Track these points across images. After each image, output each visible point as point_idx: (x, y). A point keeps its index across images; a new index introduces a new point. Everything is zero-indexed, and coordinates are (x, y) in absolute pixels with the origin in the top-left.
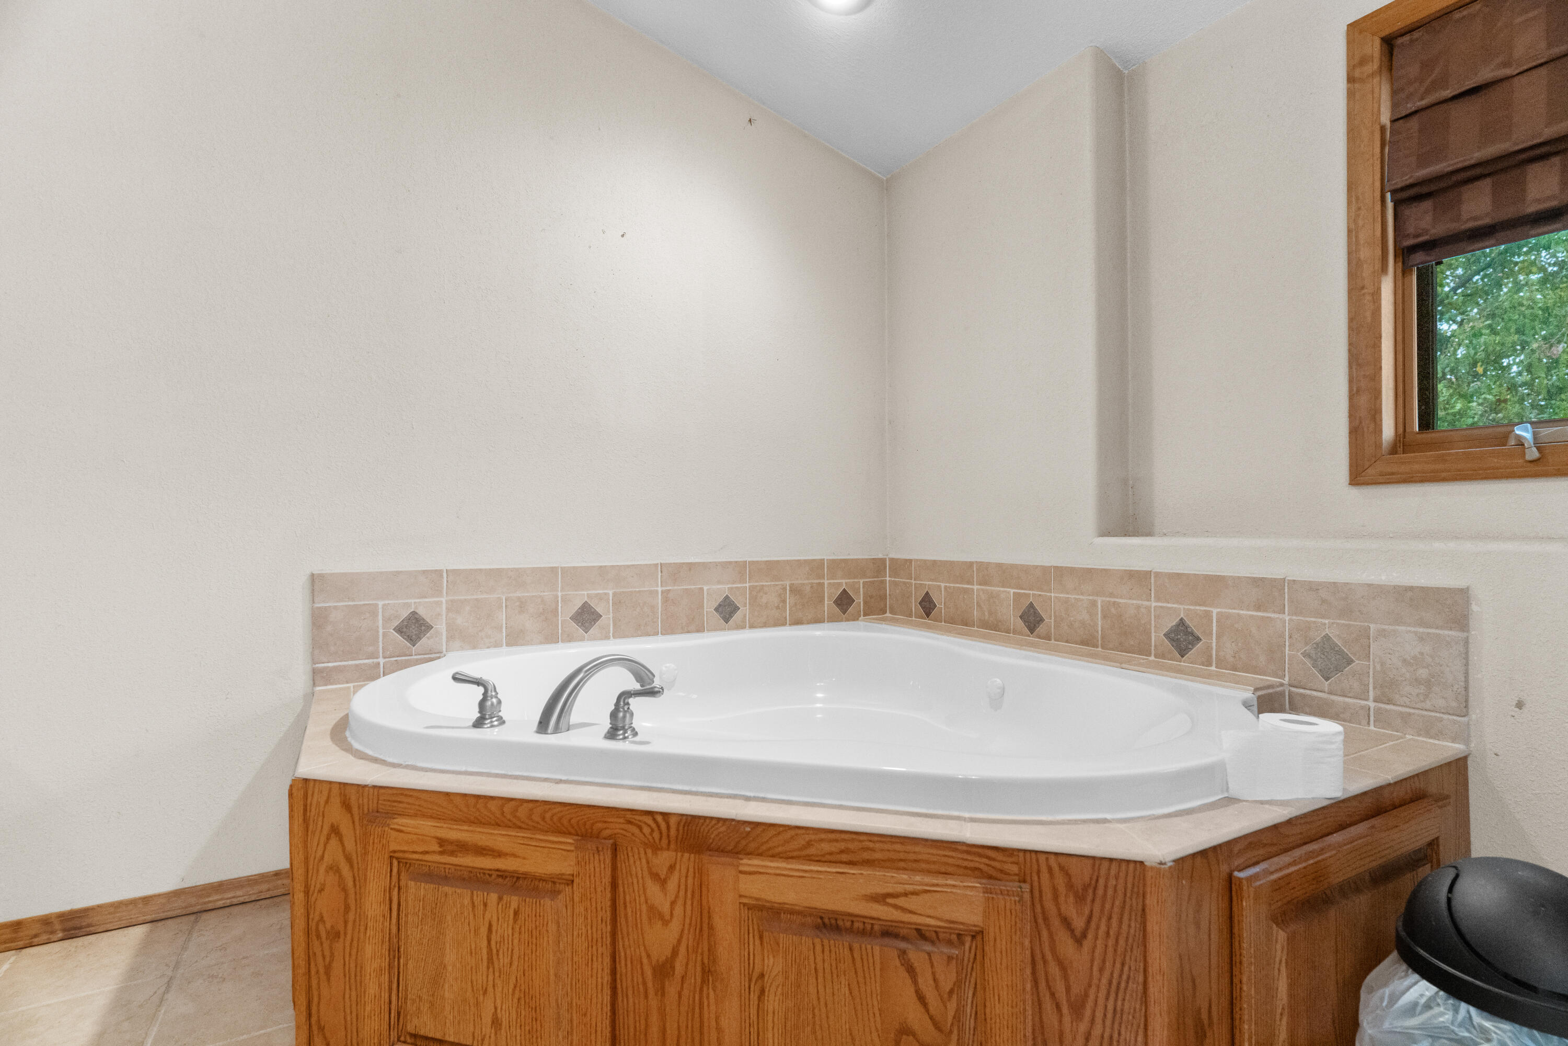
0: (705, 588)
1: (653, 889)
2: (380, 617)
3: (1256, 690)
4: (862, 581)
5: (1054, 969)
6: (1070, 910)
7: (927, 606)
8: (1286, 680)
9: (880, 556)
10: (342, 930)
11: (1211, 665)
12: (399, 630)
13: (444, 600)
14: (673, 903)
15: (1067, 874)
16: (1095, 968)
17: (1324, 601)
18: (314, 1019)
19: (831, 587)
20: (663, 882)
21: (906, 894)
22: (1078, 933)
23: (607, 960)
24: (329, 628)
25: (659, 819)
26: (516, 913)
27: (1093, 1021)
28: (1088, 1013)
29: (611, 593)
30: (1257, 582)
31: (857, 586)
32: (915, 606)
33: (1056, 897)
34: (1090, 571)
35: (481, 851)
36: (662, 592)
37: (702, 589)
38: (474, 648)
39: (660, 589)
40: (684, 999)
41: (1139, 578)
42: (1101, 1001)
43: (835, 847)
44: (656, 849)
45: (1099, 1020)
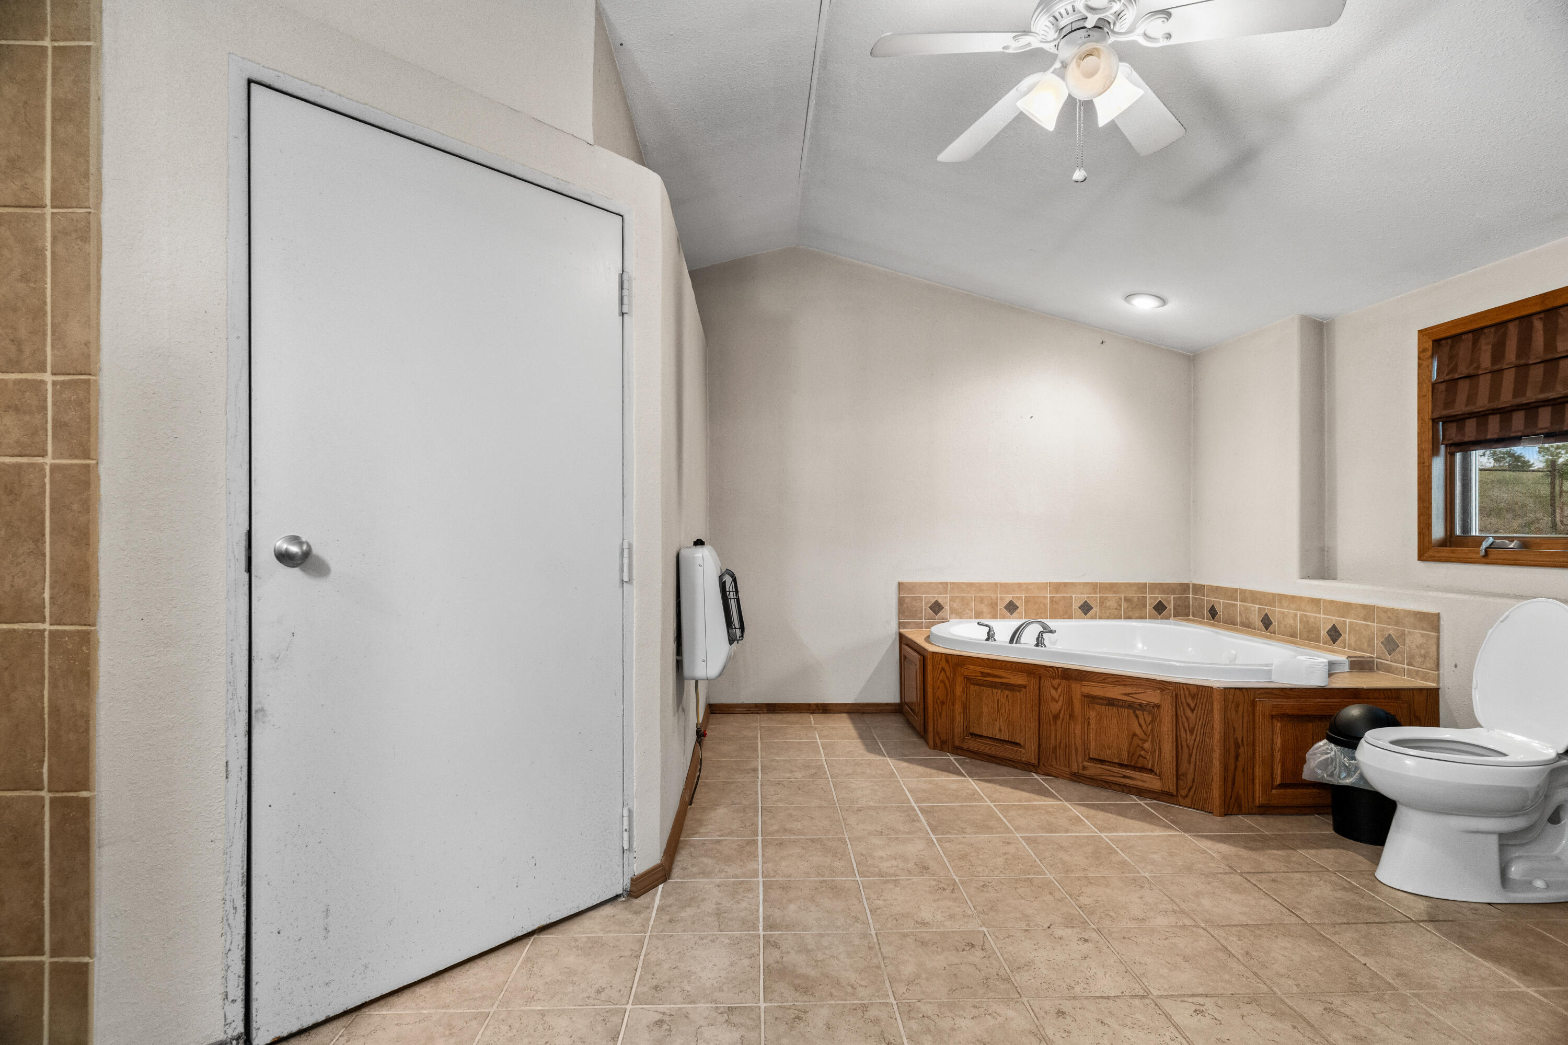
0: (1074, 596)
1: (1053, 692)
2: (924, 602)
3: (1349, 657)
4: (1172, 596)
5: (1184, 719)
6: (1190, 701)
7: (1213, 613)
8: (1375, 656)
9: (1186, 582)
10: (945, 701)
11: (1345, 648)
12: (931, 608)
13: (948, 596)
14: (1060, 696)
15: (1189, 690)
16: (1198, 719)
17: (1389, 618)
18: (935, 730)
19: (1151, 599)
20: (1056, 689)
21: (1136, 693)
22: (1192, 708)
23: (1038, 712)
24: (905, 605)
25: (1055, 669)
26: (1007, 696)
27: (1196, 736)
28: (1195, 733)
29: (1023, 596)
30: (1364, 607)
31: (1169, 599)
32: (1206, 612)
33: (1185, 697)
34: (1294, 597)
35: (995, 676)
36: (1050, 597)
37: (1072, 596)
38: (961, 618)
39: (1049, 595)
40: (1063, 726)
41: (1316, 602)
42: (1199, 729)
43: (1114, 680)
44: (1054, 678)
45: (1198, 736)
